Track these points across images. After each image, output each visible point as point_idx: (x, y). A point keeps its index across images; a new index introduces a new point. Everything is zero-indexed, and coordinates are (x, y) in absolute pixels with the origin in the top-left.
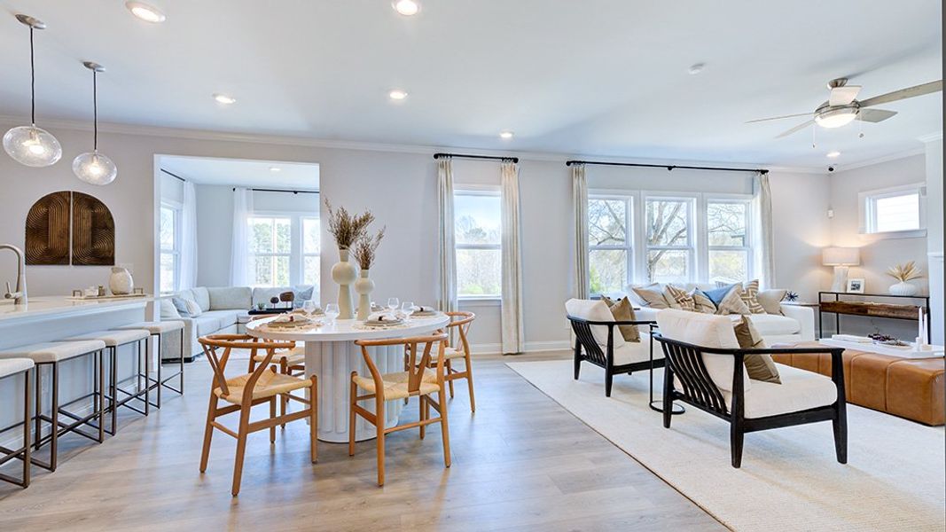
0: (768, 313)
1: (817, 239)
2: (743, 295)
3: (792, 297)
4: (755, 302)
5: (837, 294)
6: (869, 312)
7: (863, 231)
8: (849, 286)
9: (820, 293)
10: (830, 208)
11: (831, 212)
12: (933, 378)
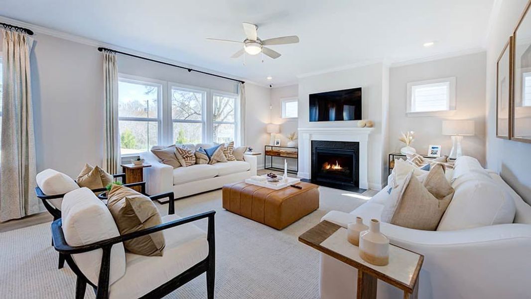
0: (237, 160)
1: (265, 120)
2: (225, 151)
3: (250, 150)
4: (230, 154)
5: (272, 147)
6: (281, 155)
7: (281, 117)
8: (276, 143)
9: (265, 146)
10: (271, 105)
11: (271, 107)
12: (281, 203)
